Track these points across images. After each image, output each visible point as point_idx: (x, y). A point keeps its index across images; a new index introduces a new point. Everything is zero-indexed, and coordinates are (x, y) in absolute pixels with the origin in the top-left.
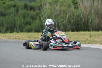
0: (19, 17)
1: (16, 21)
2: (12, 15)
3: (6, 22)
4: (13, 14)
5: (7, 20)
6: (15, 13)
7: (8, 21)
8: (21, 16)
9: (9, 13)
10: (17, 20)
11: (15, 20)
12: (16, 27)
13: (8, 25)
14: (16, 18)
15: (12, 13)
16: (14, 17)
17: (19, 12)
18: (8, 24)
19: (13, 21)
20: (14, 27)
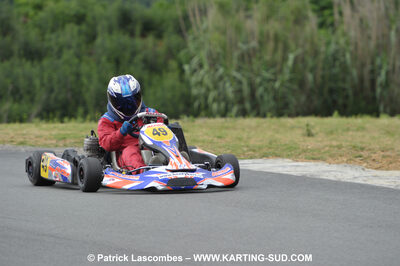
0: (98, 63)
1: (85, 80)
2: (67, 55)
3: (45, 81)
4: (72, 52)
5: (46, 75)
6: (79, 45)
7: (50, 80)
8: (104, 59)
9: (56, 49)
10: (89, 77)
11: (78, 75)
12: (84, 104)
13: (53, 96)
14: (84, 68)
15: (69, 47)
16: (76, 61)
17: (99, 41)
18: (51, 90)
19: (72, 78)
20: (77, 103)
